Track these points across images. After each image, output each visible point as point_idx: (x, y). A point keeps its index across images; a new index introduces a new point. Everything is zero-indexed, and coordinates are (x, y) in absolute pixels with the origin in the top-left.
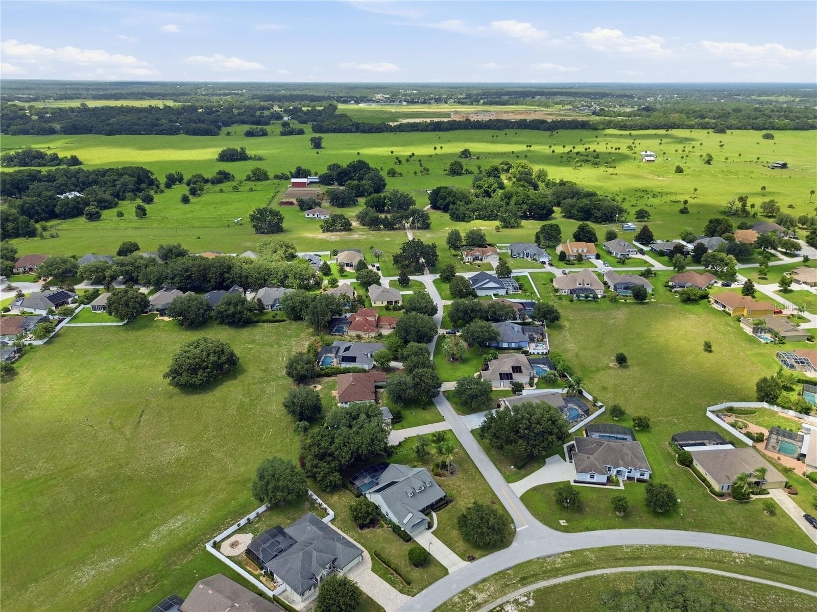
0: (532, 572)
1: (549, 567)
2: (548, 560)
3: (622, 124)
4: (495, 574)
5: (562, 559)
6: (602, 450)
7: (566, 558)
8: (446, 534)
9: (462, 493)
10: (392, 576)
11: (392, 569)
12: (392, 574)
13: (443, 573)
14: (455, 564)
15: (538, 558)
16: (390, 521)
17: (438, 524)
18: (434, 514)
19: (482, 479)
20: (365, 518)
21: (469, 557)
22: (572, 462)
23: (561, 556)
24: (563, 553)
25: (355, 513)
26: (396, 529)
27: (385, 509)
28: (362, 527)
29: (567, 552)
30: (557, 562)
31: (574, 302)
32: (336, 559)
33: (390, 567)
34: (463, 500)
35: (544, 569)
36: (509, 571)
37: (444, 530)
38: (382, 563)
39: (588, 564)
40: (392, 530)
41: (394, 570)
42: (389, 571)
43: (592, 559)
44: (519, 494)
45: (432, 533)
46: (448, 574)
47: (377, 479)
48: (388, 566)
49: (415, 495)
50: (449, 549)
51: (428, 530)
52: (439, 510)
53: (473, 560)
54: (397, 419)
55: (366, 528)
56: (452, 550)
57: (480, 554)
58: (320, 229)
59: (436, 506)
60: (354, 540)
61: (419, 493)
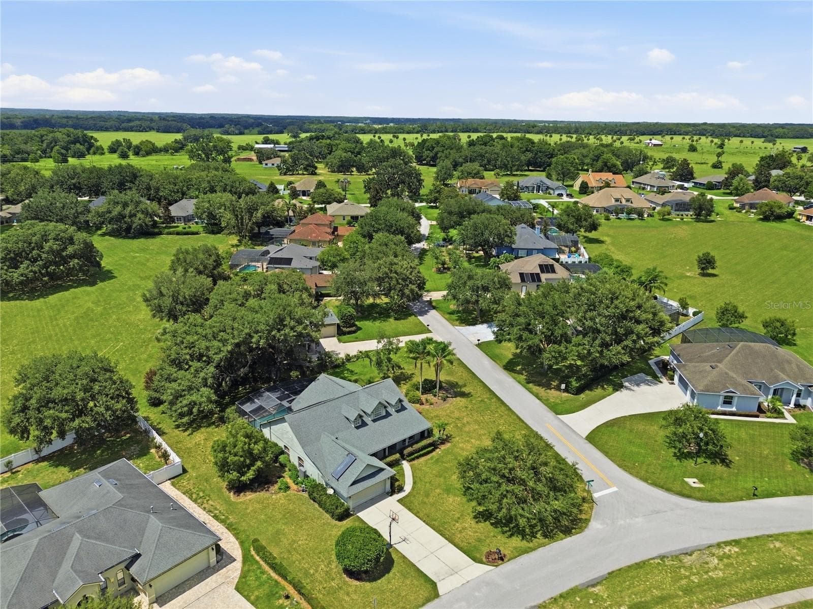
0: (656, 592)
1: (695, 579)
2: (687, 560)
3: (617, 129)
4: (561, 596)
5: (720, 559)
6: (736, 354)
7: (729, 557)
8: (432, 505)
9: (467, 429)
10: (287, 602)
11: (290, 583)
12: (287, 597)
13: (424, 593)
14: (453, 572)
15: (662, 557)
16: (306, 476)
17: (414, 483)
18: (406, 465)
19: (503, 408)
20: (242, 469)
21: (489, 554)
22: (673, 383)
23: (714, 550)
24: (719, 545)
25: (220, 455)
26: (315, 492)
27: (295, 453)
28: (239, 488)
29: (727, 543)
30: (711, 566)
31: (612, 220)
32: (137, 556)
33: (285, 577)
34: (468, 441)
35: (684, 582)
36: (596, 590)
37: (427, 495)
38: (266, 568)
39: (787, 570)
40: (306, 495)
41: (295, 587)
42: (284, 589)
43: (793, 559)
44: (585, 432)
45: (399, 501)
46: (437, 595)
47: (290, 402)
48: (280, 574)
49: (364, 424)
50: (441, 535)
51: (391, 496)
52: (418, 458)
53: (500, 562)
54: (347, 327)
55: (247, 493)
56: (446, 539)
57: (515, 548)
58: (278, 172)
59: (410, 449)
60: (213, 517)
61: (374, 421)
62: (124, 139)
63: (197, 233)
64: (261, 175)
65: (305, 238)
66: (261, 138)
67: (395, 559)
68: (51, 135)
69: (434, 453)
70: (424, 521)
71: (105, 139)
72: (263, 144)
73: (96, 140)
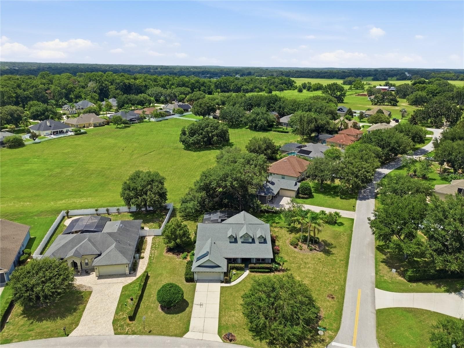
13: (179, 331)
14: (202, 331)
18: (246, 272)
21: (229, 334)
28: (171, 250)
32: (100, 255)
37: (237, 292)
44: (382, 306)
45: (222, 287)
46: (182, 336)
49: (236, 241)
50: (219, 312)
51: (221, 283)
52: (256, 272)
53: (229, 341)
54: (303, 195)
55: (171, 253)
56: (219, 315)
57: (246, 340)
58: (371, 103)
59: (253, 265)
60: (150, 256)
61: (242, 242)
62: (308, 82)
63: (287, 132)
64: (360, 104)
65: (336, 142)
66: (383, 83)
67: (186, 310)
68: (273, 80)
69: (268, 274)
70: (220, 302)
71: (299, 82)
72: (384, 86)
73: (295, 83)
